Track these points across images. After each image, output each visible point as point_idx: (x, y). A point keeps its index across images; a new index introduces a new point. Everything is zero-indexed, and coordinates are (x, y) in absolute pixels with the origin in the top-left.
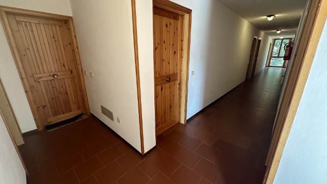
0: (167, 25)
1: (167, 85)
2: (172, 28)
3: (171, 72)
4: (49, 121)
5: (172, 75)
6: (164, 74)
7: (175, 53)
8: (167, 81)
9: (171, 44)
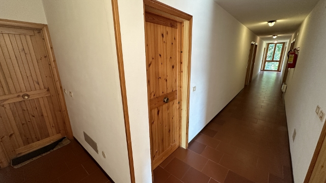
0: (163, 35)
1: (165, 106)
2: (169, 38)
3: (169, 91)
4: (17, 153)
5: (170, 93)
6: (161, 94)
7: (173, 67)
8: (164, 101)
9: (169, 57)
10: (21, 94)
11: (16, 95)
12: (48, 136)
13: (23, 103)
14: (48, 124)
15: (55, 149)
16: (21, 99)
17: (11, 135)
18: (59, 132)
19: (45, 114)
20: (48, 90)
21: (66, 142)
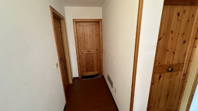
0: (179, 14)
3: (175, 62)
4: (84, 74)
5: (176, 65)
6: (166, 63)
9: (181, 33)
10: (88, 50)
11: (87, 50)
12: (94, 71)
13: (88, 54)
14: (94, 65)
15: (95, 78)
16: (88, 52)
17: (83, 66)
18: (97, 71)
19: (94, 61)
20: (97, 50)
21: (100, 76)
